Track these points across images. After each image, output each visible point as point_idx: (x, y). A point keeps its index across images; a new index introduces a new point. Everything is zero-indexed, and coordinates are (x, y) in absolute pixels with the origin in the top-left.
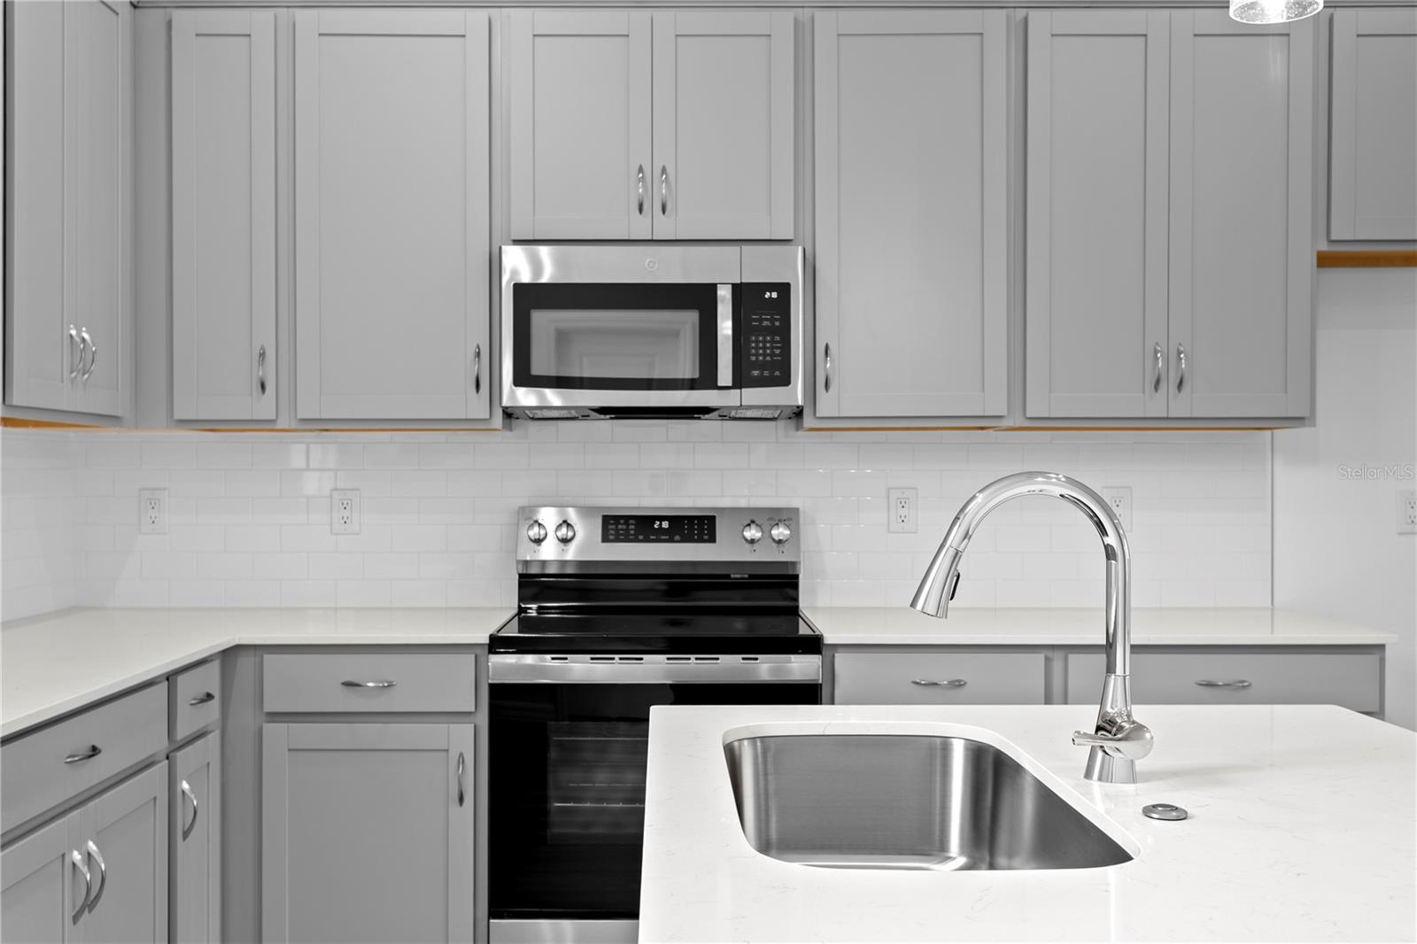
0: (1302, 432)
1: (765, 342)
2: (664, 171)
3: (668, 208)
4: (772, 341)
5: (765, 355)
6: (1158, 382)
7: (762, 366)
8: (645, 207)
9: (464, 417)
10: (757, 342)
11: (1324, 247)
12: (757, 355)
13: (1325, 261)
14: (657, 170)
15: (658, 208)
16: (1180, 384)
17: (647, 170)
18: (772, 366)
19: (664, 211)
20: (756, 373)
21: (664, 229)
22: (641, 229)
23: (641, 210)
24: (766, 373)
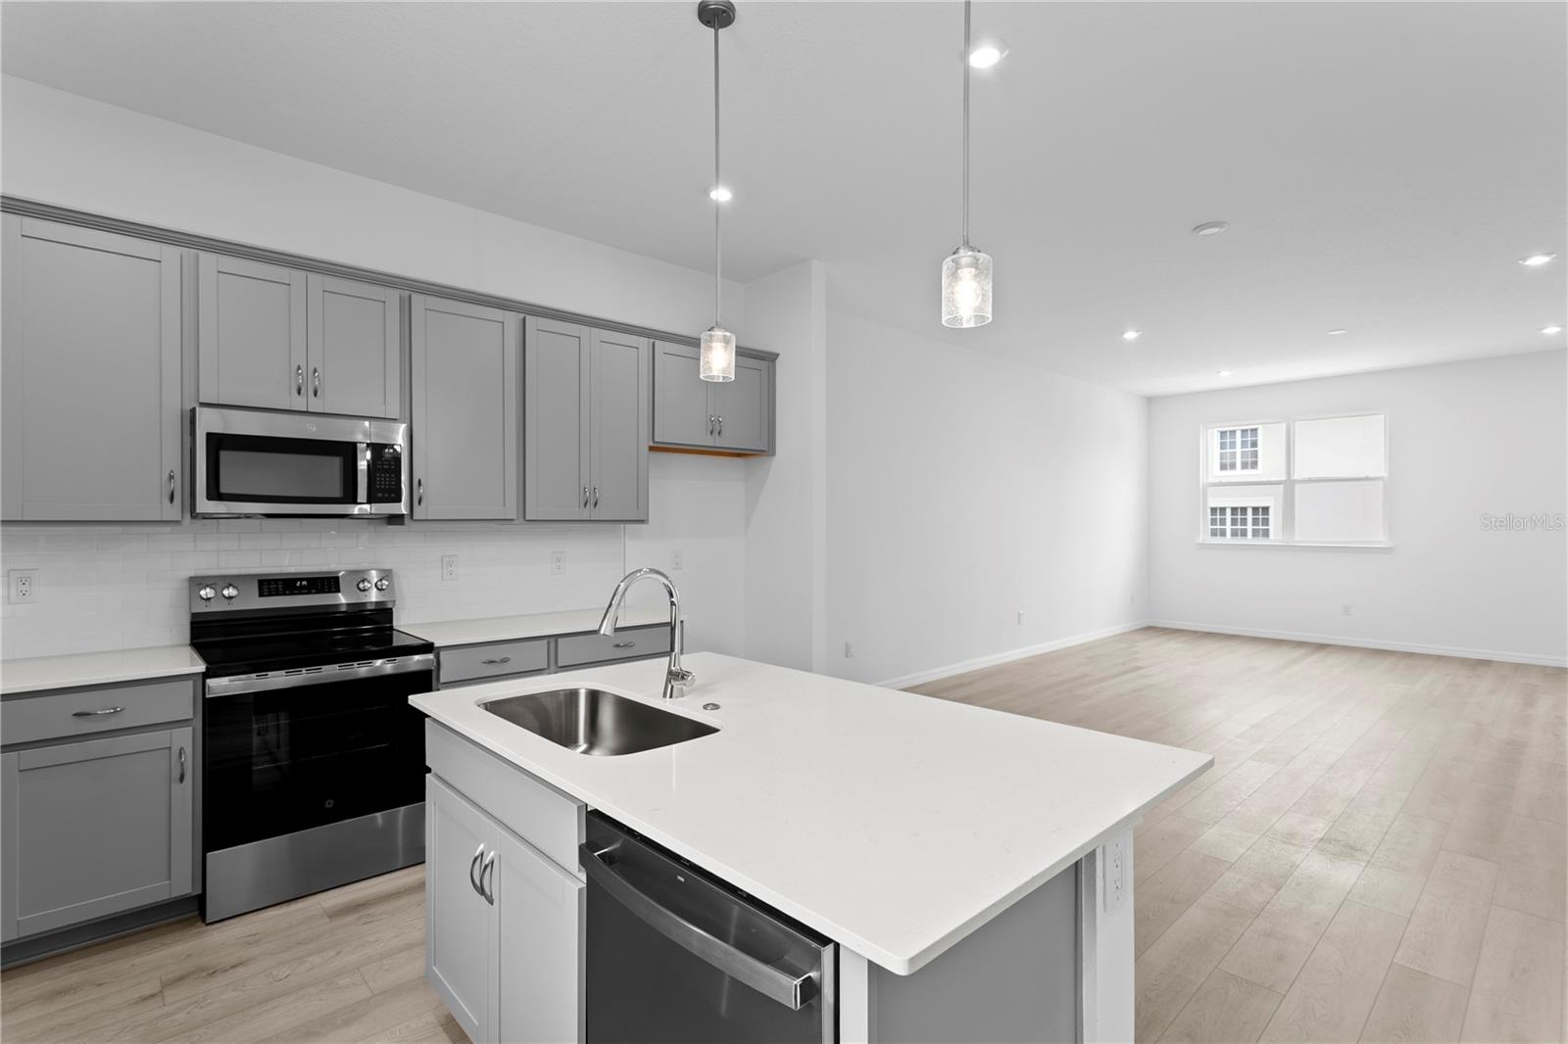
0: (643, 526)
1: (385, 477)
2: (315, 371)
3: (319, 393)
4: (390, 477)
5: (385, 485)
6: (586, 504)
7: (384, 491)
8: (302, 391)
9: (159, 519)
10: (380, 476)
11: (651, 444)
12: (380, 484)
13: (651, 449)
14: (311, 370)
15: (311, 392)
16: (596, 504)
17: (304, 368)
18: (390, 491)
19: (315, 395)
20: (380, 495)
21: (315, 405)
22: (299, 403)
23: (299, 393)
24: (386, 495)
